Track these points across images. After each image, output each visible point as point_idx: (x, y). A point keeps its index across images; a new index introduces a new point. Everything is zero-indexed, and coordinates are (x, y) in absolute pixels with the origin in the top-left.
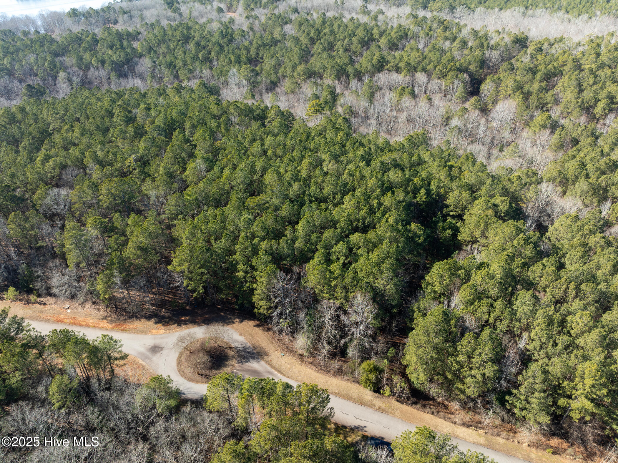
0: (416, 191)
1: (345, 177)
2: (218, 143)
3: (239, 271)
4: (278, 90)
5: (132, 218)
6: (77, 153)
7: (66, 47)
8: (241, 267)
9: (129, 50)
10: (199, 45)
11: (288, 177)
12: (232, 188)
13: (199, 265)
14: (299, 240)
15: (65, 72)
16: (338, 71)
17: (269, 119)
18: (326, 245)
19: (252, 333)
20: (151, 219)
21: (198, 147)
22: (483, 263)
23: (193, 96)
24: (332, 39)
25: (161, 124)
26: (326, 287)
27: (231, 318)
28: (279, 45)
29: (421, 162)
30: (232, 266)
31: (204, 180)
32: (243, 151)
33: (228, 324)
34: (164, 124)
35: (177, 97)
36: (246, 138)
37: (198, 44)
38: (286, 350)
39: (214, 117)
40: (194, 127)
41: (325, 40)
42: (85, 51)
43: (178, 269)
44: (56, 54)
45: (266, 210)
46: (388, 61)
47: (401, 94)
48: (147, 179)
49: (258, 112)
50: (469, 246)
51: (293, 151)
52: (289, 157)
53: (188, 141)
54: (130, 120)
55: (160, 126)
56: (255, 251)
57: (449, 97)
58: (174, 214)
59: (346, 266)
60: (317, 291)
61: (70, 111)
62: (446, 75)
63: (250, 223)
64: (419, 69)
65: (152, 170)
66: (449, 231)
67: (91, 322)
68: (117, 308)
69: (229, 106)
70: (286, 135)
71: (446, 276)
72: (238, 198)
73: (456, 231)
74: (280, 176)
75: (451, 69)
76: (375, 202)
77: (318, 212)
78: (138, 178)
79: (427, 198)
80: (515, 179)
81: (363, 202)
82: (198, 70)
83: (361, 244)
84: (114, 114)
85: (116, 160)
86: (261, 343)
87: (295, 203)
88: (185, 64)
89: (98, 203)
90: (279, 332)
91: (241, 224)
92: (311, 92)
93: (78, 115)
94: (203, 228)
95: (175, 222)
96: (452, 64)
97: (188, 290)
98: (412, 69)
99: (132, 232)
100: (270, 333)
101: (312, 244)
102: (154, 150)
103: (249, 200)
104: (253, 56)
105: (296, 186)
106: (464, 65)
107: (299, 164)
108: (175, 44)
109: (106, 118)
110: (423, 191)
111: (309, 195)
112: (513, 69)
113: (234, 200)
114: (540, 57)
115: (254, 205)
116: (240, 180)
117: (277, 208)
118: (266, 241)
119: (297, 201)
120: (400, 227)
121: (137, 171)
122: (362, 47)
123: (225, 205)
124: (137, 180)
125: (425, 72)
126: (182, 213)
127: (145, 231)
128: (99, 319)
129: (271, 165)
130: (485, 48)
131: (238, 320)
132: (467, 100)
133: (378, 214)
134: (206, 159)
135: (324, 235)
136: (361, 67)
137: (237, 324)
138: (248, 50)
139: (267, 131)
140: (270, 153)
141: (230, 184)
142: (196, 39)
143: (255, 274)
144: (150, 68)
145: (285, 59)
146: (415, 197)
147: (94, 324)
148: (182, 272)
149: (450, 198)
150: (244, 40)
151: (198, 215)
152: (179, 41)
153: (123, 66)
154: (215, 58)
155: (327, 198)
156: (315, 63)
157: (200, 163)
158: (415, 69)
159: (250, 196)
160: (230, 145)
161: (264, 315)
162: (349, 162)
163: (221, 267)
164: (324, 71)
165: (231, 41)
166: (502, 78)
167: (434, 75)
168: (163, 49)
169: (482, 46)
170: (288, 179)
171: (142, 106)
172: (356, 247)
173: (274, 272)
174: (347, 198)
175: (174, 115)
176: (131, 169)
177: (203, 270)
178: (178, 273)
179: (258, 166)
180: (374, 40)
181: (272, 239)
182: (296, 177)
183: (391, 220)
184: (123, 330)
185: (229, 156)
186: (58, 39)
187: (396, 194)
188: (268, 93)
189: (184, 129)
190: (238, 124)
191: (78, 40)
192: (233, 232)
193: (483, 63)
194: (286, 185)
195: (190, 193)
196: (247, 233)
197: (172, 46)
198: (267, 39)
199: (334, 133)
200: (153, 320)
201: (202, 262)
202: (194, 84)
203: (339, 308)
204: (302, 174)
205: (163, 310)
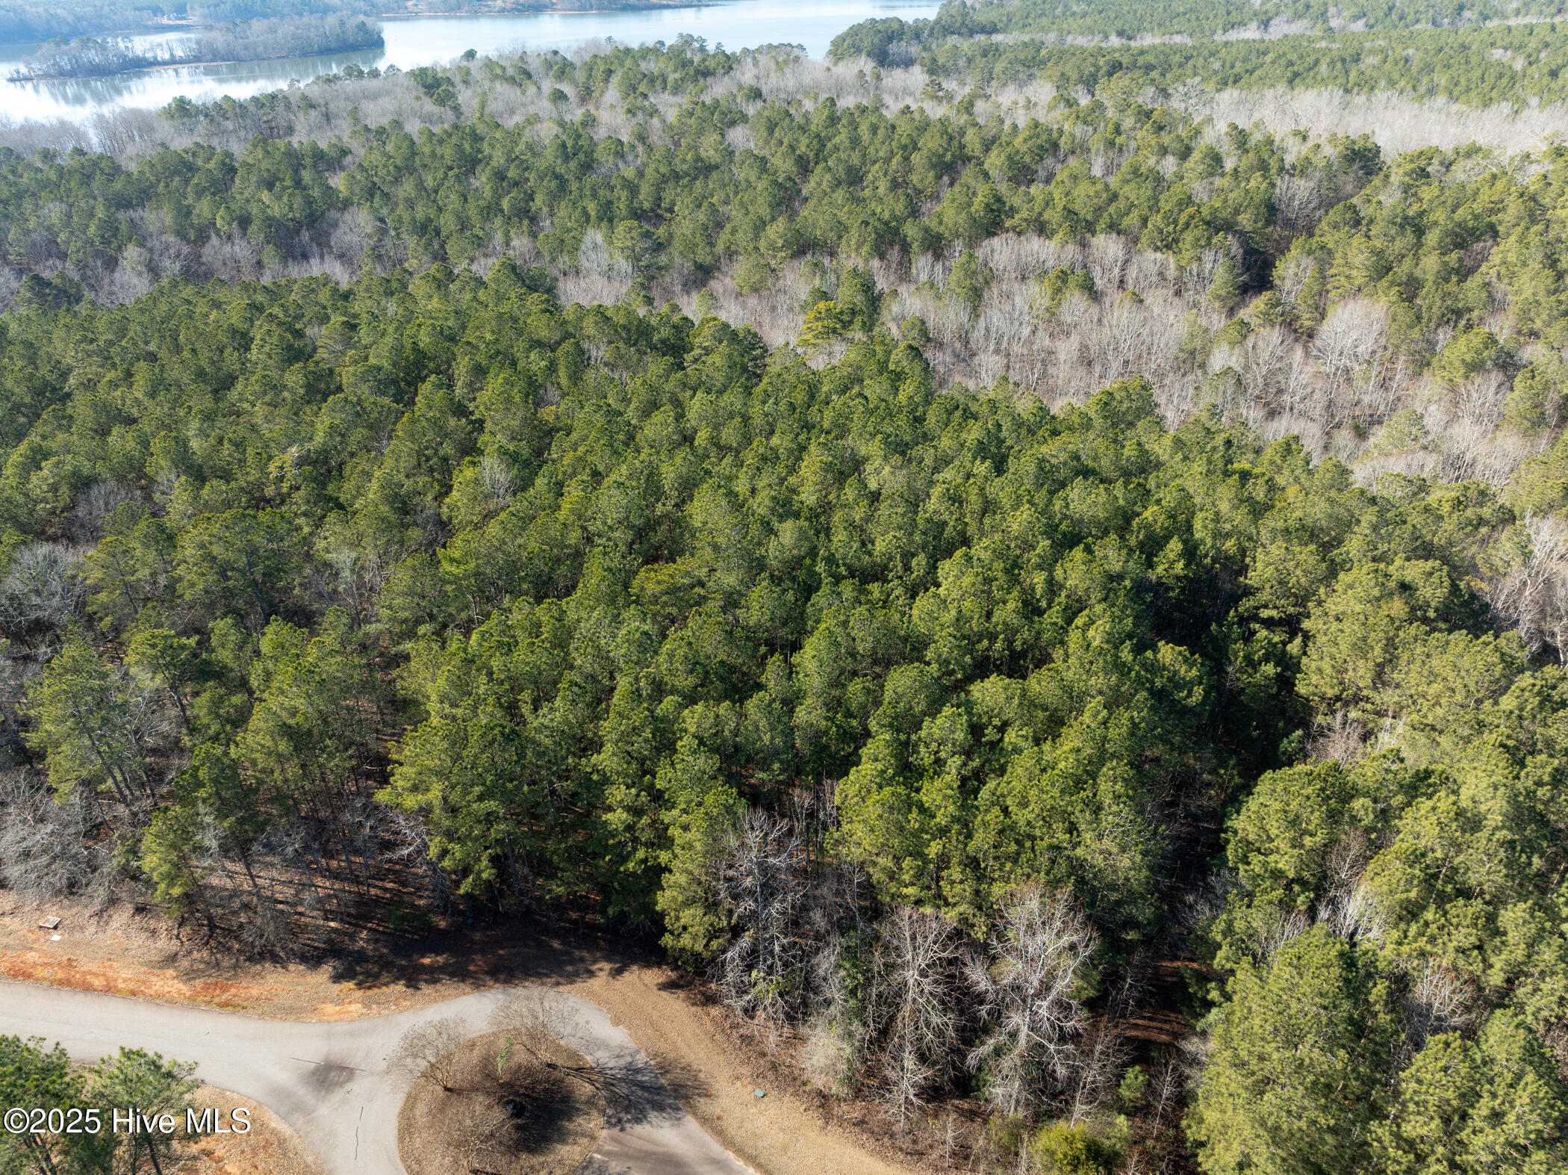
0: (1152, 547)
1: (934, 504)
2: (548, 413)
3: (610, 809)
4: (716, 285)
5: (272, 635)
6: (131, 445)
7: (151, 186)
8: (618, 793)
9: (316, 193)
10: (503, 178)
11: (761, 504)
12: (589, 540)
13: (477, 789)
14: (809, 701)
15: (142, 245)
16: (880, 236)
17: (697, 352)
18: (896, 718)
19: (655, 1015)
20: (330, 639)
21: (488, 425)
22: (1428, 773)
23: (482, 294)
24: (855, 160)
25: (385, 364)
26: (907, 863)
27: (582, 960)
28: (715, 175)
29: (1147, 465)
30: (588, 789)
31: (503, 516)
32: (621, 437)
33: (571, 978)
34: (395, 364)
35: (435, 299)
36: (630, 401)
37: (500, 176)
38: (770, 1074)
39: (537, 344)
40: (480, 371)
41: (839, 160)
42: (199, 193)
43: (411, 801)
44: (123, 203)
45: (698, 604)
46: (1012, 208)
47: (1059, 290)
48: (332, 517)
49: (665, 332)
50: (1339, 716)
51: (772, 432)
52: (761, 450)
53: (460, 410)
54: (296, 353)
55: (379, 369)
56: (665, 743)
57: (1189, 295)
58: (405, 621)
59: (969, 786)
60: (877, 876)
61: (131, 334)
62: (1176, 241)
63: (648, 645)
64: (1101, 225)
65: (346, 491)
66: (1269, 669)
67: (124, 974)
68: (212, 927)
69: (581, 319)
70: (748, 391)
71: (1315, 818)
72: (609, 569)
73: (1289, 667)
74: (737, 505)
75: (1187, 225)
76: (1039, 579)
77: (862, 610)
78: (305, 514)
79: (1186, 566)
80: (1446, 508)
81: (1002, 579)
82: (499, 238)
83: (1009, 713)
84: (252, 339)
85: (242, 462)
86: (684, 1050)
87: (787, 584)
88: (464, 225)
89: (171, 588)
90: (746, 1011)
91: (619, 651)
92: (808, 289)
93: (152, 347)
94: (496, 663)
95: (408, 646)
96: (1191, 210)
97: (443, 870)
98: (1081, 228)
99: (268, 676)
100: (715, 1011)
101: (849, 714)
102: (359, 434)
103: (642, 574)
104: (646, 205)
105: (788, 532)
106: (1224, 214)
107: (793, 470)
108: (440, 175)
109: (228, 351)
110: (1175, 546)
111: (830, 560)
112: (1357, 223)
113: (595, 574)
114: (1427, 193)
115: (659, 588)
116: (613, 516)
117: (732, 601)
118: (699, 707)
119: (794, 579)
120: (1126, 655)
121: (302, 493)
122: (939, 177)
123: (569, 590)
124: (301, 521)
125: (1119, 233)
126: (432, 617)
127: (306, 675)
128: (152, 965)
129: (708, 472)
130: (1274, 171)
131: (606, 966)
132: (1241, 303)
133: (1054, 616)
134: (512, 458)
135: (889, 686)
136: (941, 223)
137: (601, 980)
138: (633, 189)
139: (693, 381)
140: (702, 438)
141: (584, 528)
142: (494, 163)
143: (666, 816)
144: (369, 236)
145: (734, 211)
146: (1150, 565)
147: (132, 986)
148: (425, 811)
149: (1259, 565)
150: (621, 165)
151: (481, 623)
152: (451, 168)
153: (298, 232)
154: (545, 210)
155: (885, 568)
156: (815, 217)
157: (492, 469)
158: (1090, 227)
159: (646, 562)
160: (586, 420)
161: (697, 955)
162: (943, 462)
163: (553, 792)
164: (840, 237)
165: (587, 167)
166: (1331, 245)
167: (1144, 239)
168: (407, 188)
169: (1263, 167)
170: (762, 511)
171: (337, 319)
172: (996, 722)
173: (729, 809)
174: (947, 569)
175: (425, 340)
176: (285, 487)
177: (491, 805)
178: (409, 815)
179: (669, 474)
180: (969, 159)
181: (719, 701)
182: (785, 508)
183: (1097, 636)
184: (225, 1005)
185: (581, 449)
186: (133, 168)
187: (1099, 553)
188: (688, 293)
189: (451, 378)
190: (606, 364)
191: (183, 167)
192: (592, 678)
193: (1271, 210)
194: (755, 530)
195: (457, 555)
196: (637, 679)
197: (430, 182)
198: (684, 161)
199: (886, 386)
200: (327, 969)
201: (489, 778)
202: (487, 268)
203: (957, 935)
204: (803, 497)
205: (364, 934)
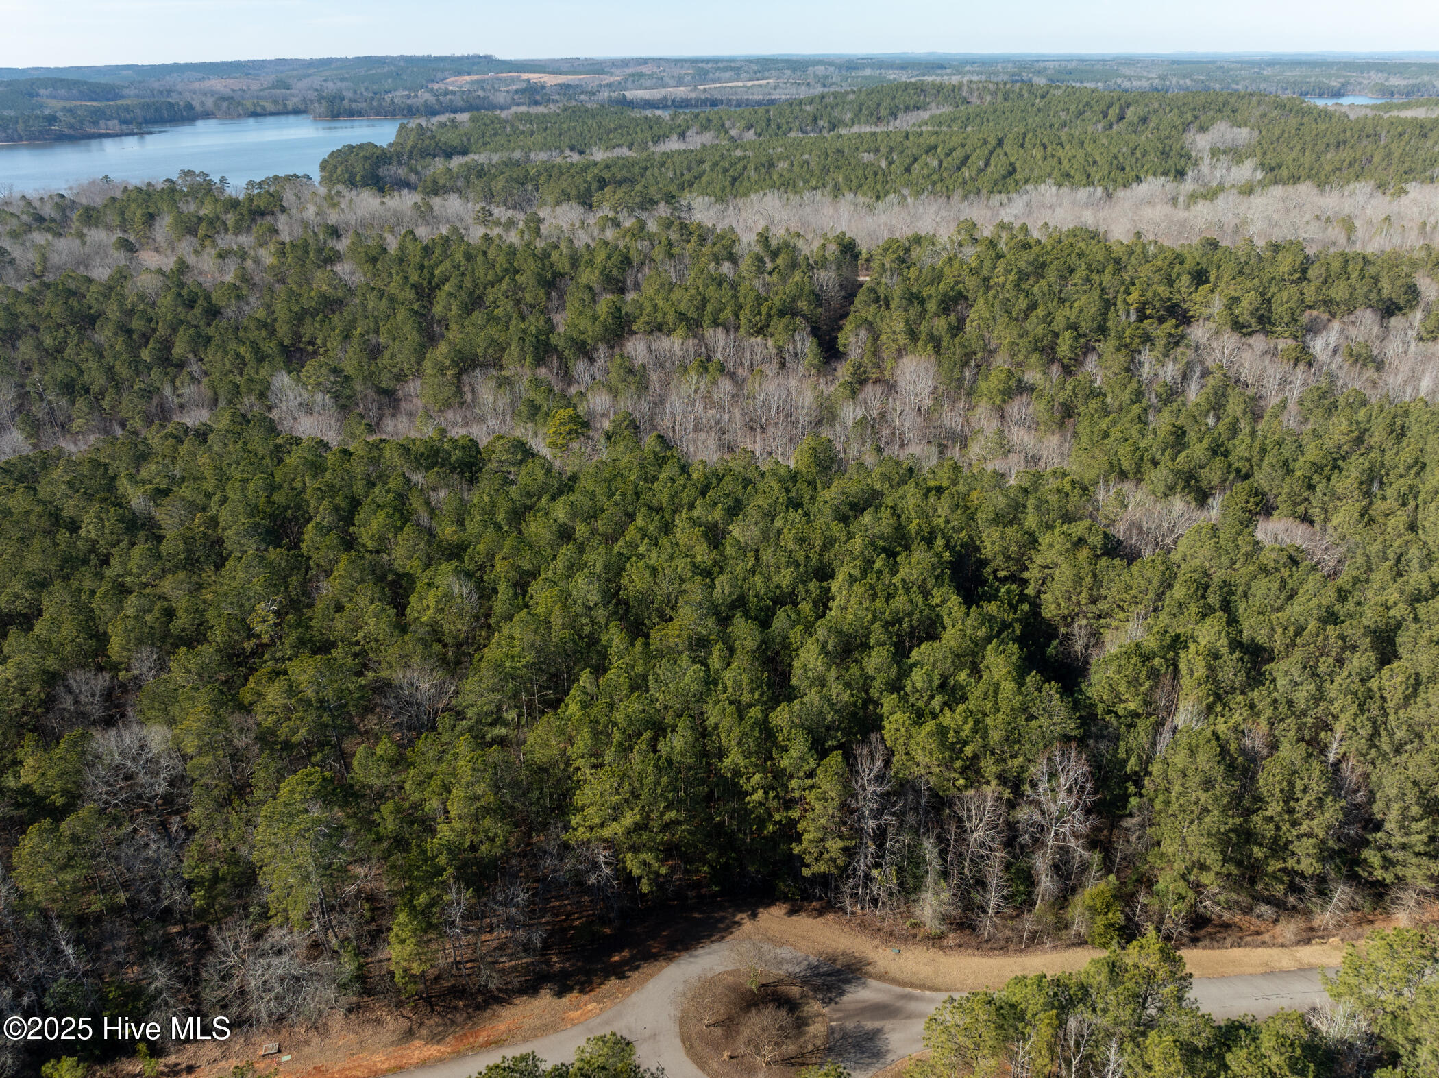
8: (753, 780)
19: (799, 932)
38: (892, 940)
57: (791, 367)
60: (933, 781)
62: (765, 327)
67: (377, 1059)
75: (768, 314)
86: (834, 944)
96: (768, 303)
100: (831, 917)
128: (396, 1043)
130: (804, 267)
132: (832, 368)
136: (579, 332)
143: (792, 785)
147: (394, 1063)
158: (699, 324)
167: (741, 329)
184: (485, 1045)
190: (433, 488)
193: (816, 296)
200: (546, 992)
201: (671, 794)
205: (555, 959)
